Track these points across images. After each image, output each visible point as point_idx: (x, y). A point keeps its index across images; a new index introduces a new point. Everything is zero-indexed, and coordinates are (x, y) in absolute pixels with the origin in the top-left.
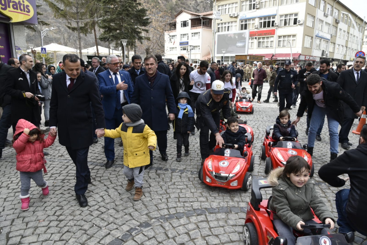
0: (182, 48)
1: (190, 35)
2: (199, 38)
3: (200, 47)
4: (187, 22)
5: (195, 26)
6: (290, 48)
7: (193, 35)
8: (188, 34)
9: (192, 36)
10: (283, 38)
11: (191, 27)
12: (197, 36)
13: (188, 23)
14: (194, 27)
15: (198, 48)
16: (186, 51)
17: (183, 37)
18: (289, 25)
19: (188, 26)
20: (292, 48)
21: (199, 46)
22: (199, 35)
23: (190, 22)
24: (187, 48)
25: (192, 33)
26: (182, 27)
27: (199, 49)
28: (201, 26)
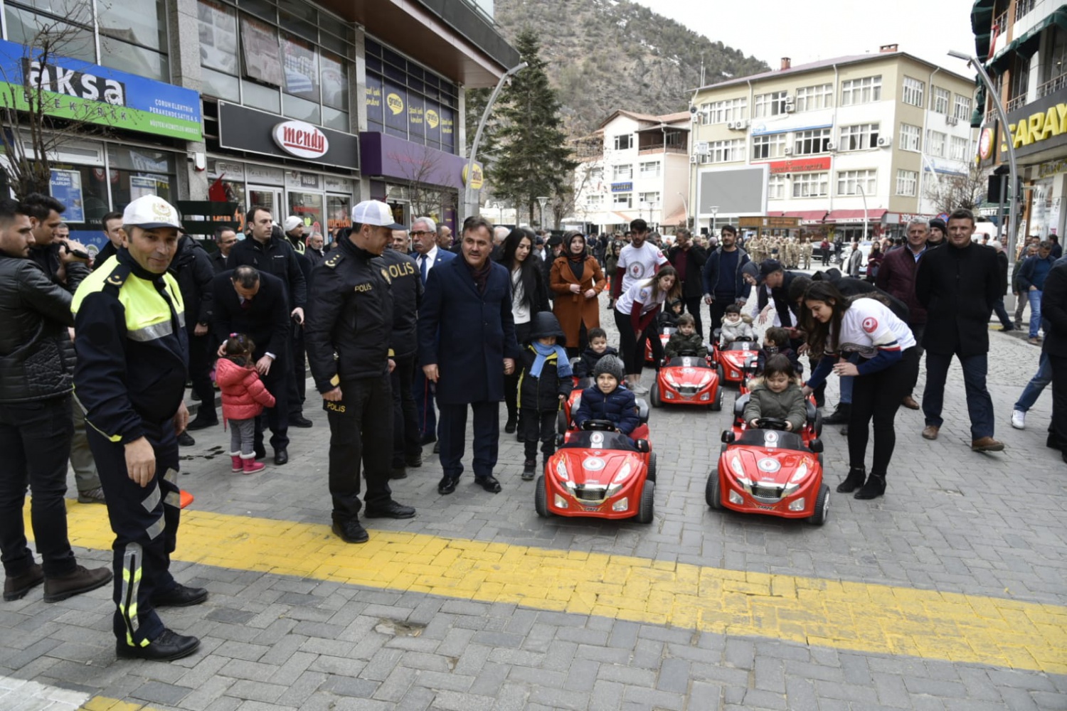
0: (617, 198)
1: (636, 168)
2: (658, 174)
3: (661, 196)
4: (630, 137)
5: (649, 148)
6: (862, 198)
7: (644, 167)
8: (631, 165)
9: (642, 170)
10: (849, 176)
11: (640, 149)
12: (652, 171)
13: (632, 140)
14: (645, 149)
15: (656, 196)
16: (626, 204)
17: (620, 172)
18: (860, 147)
19: (631, 146)
20: (866, 198)
21: (658, 193)
22: (659, 168)
23: (636, 138)
24: (628, 197)
25: (642, 164)
26: (616, 148)
27: (658, 199)
28: (662, 147)
